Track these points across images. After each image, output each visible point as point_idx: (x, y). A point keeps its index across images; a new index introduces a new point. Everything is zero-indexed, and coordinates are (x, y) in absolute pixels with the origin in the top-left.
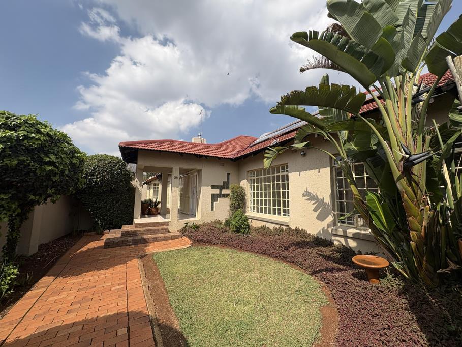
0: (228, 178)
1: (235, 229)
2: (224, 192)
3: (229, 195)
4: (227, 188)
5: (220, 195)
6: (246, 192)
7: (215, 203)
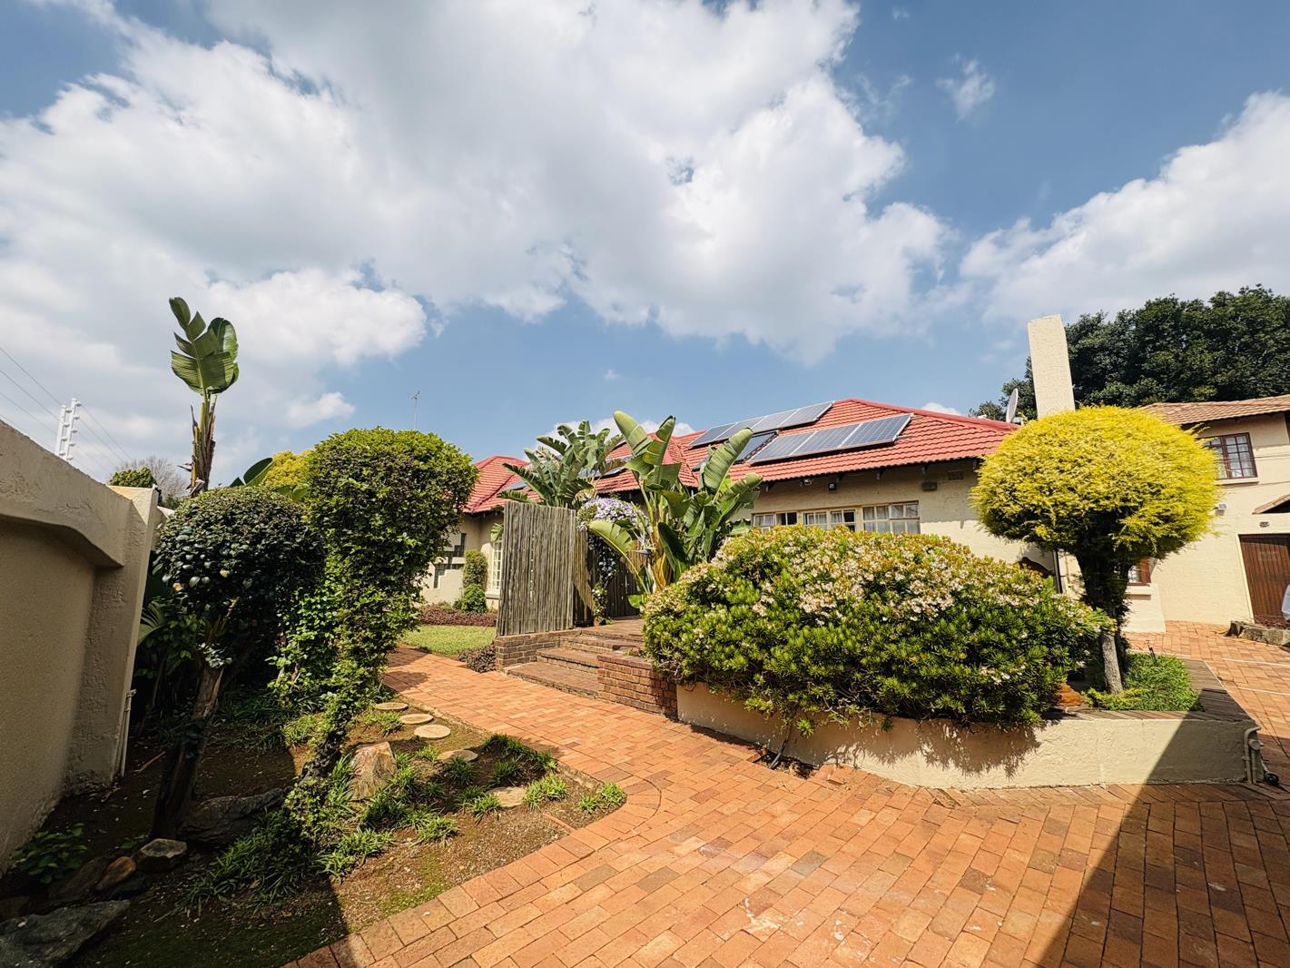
0: (463, 541)
1: (466, 607)
2: (456, 560)
3: (462, 565)
4: (461, 555)
5: (448, 566)
6: (488, 561)
7: (440, 577)
